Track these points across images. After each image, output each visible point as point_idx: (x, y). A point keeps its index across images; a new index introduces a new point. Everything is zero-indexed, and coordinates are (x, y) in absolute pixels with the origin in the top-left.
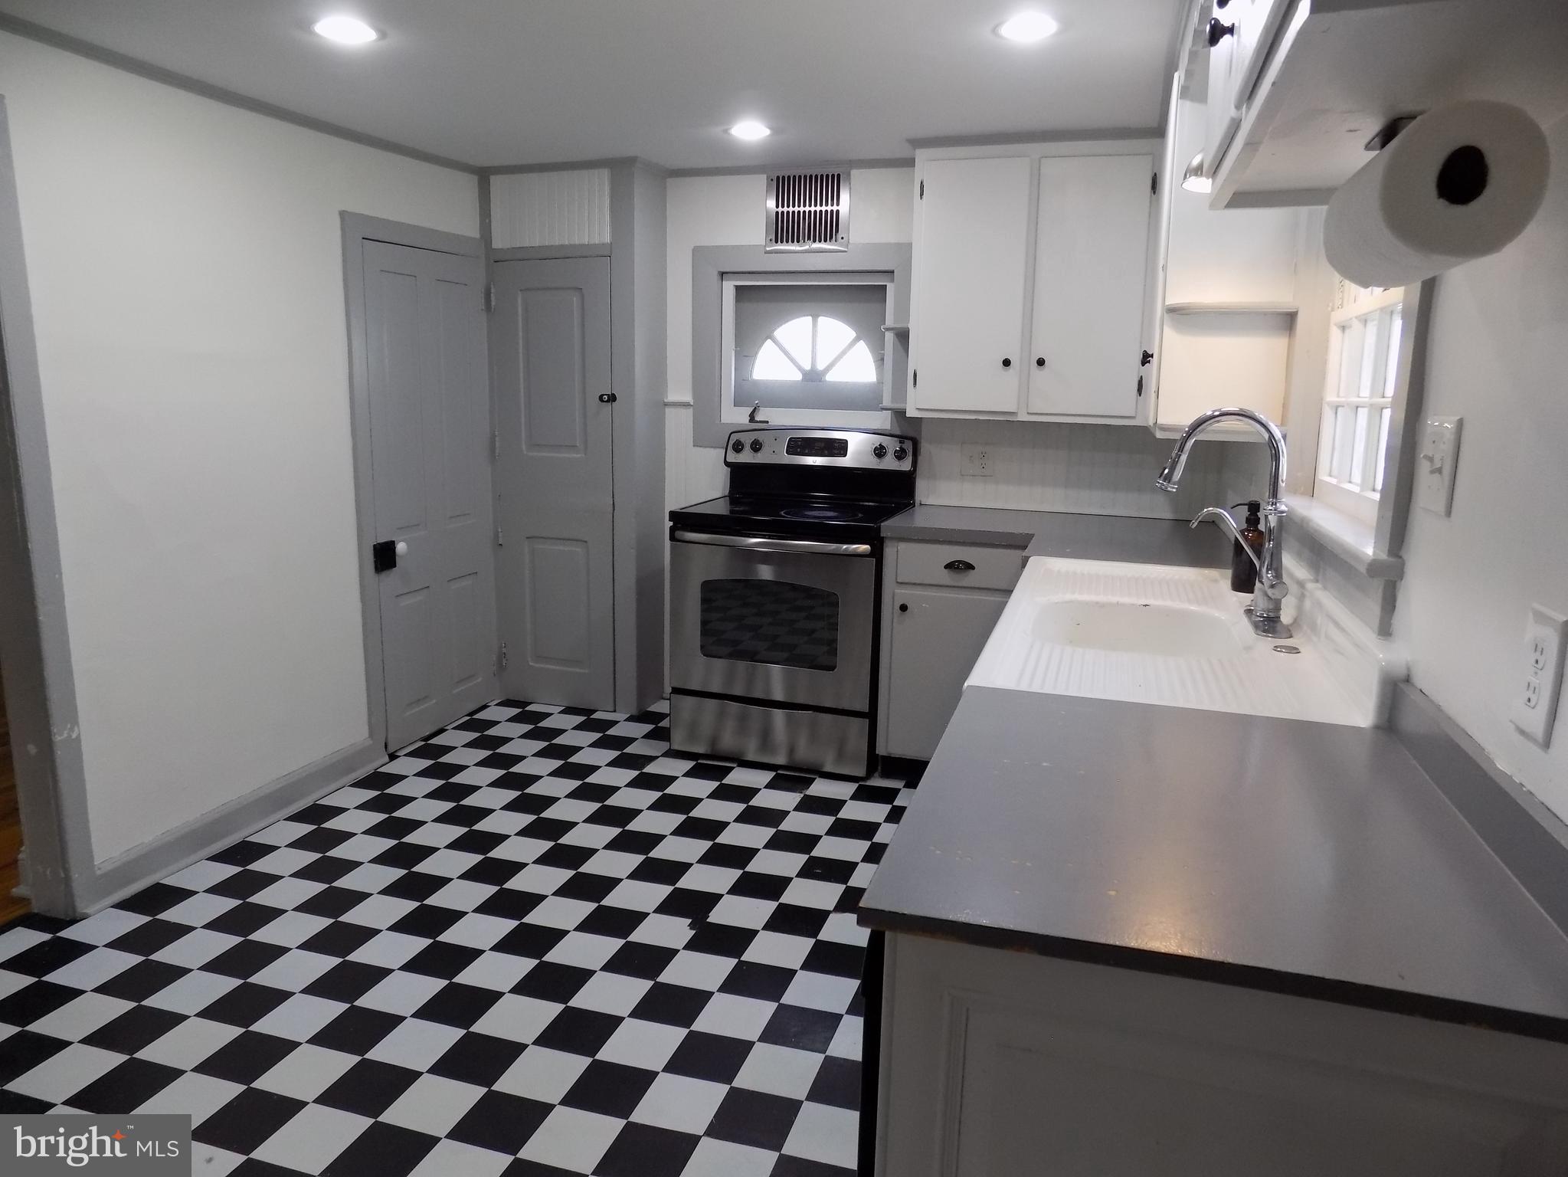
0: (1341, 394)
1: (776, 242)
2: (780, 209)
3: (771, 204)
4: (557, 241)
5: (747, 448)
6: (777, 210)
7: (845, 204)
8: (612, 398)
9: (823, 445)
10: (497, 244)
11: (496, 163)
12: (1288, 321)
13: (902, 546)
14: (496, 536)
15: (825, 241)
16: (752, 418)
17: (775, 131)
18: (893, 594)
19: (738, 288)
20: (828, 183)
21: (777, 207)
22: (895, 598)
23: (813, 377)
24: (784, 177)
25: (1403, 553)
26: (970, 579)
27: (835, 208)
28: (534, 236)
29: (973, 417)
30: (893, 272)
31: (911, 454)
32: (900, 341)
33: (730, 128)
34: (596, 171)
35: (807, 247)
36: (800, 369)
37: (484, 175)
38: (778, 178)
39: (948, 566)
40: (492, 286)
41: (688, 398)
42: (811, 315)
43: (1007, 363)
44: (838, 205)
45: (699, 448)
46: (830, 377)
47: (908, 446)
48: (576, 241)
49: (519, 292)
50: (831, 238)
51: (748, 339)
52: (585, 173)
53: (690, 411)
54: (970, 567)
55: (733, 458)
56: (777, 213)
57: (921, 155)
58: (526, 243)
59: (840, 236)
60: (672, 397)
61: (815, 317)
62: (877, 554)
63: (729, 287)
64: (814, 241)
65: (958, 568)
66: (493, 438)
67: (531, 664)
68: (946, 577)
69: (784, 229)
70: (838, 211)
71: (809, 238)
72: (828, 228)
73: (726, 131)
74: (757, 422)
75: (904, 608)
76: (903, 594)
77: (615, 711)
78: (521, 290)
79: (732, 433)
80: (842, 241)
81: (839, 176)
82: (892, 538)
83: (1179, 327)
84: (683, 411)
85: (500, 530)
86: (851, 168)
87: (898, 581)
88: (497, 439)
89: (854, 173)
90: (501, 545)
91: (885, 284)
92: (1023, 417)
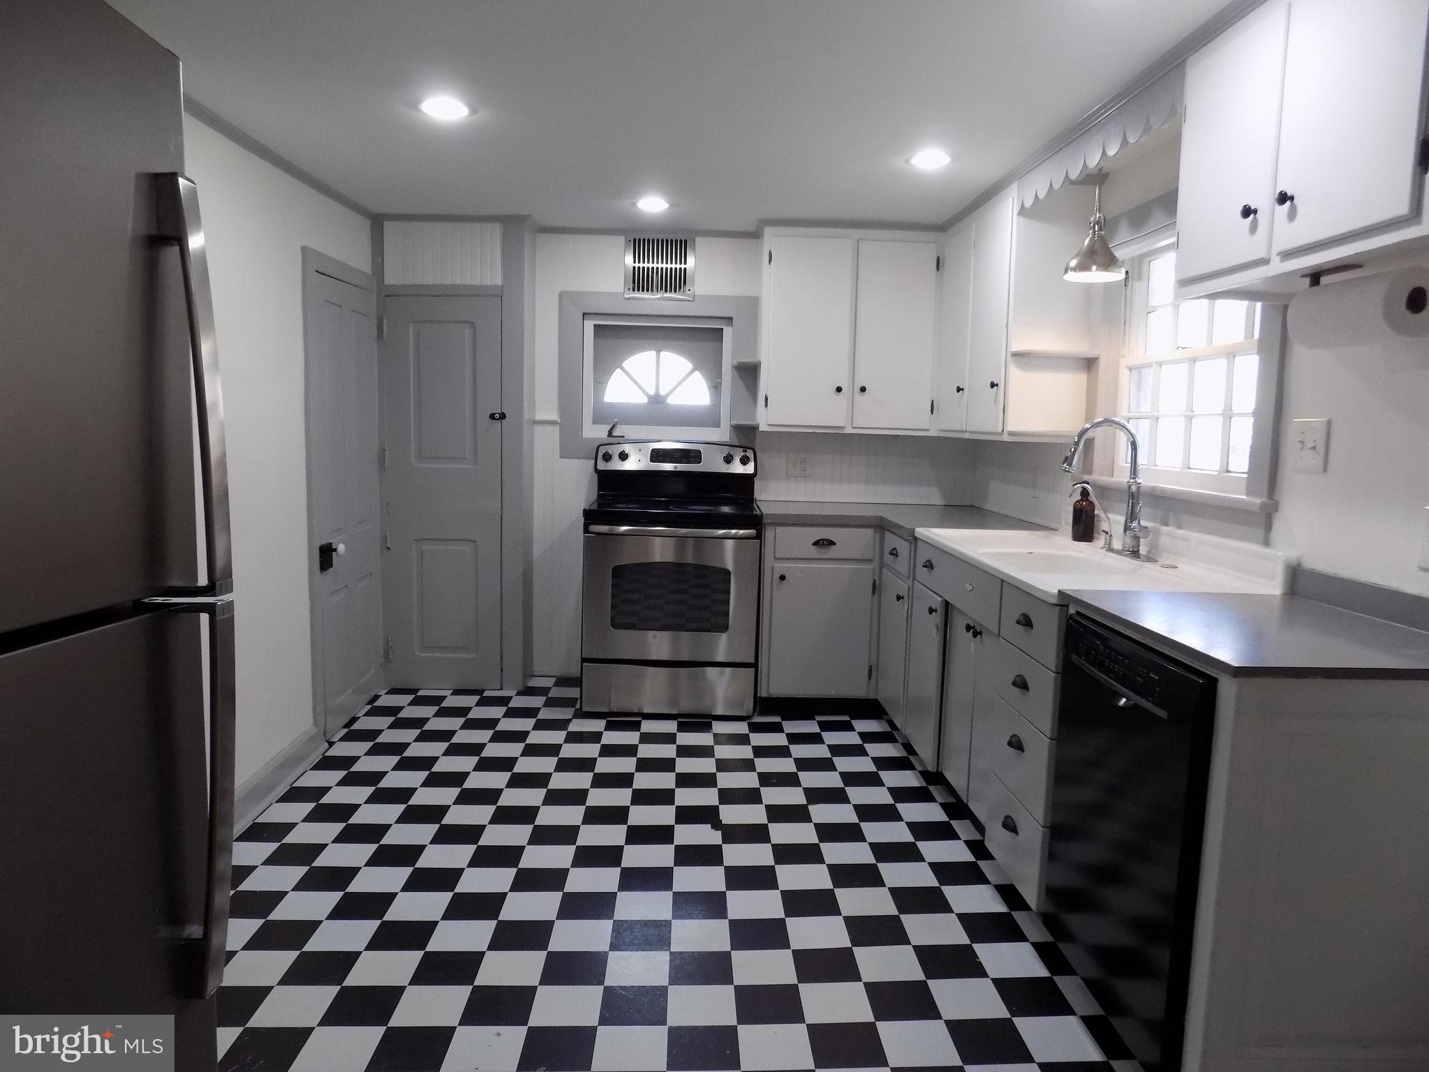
0: (1131, 411)
1: (634, 290)
2: (637, 265)
3: (629, 259)
4: (449, 281)
5: (616, 457)
6: (634, 265)
7: (691, 261)
8: (503, 416)
9: (680, 454)
10: (391, 278)
11: (393, 211)
12: (1090, 364)
13: (779, 530)
14: (385, 538)
15: (675, 291)
16: (610, 434)
17: (672, 205)
18: (772, 567)
19: (596, 326)
20: (678, 245)
21: (635, 262)
22: (774, 571)
23: (657, 400)
24: (639, 240)
25: (1275, 497)
26: (832, 552)
27: (683, 266)
28: (427, 276)
29: (811, 431)
30: (731, 319)
31: (753, 459)
32: (737, 372)
33: (637, 202)
34: (489, 224)
35: (660, 296)
36: (646, 394)
37: (377, 222)
38: (635, 240)
39: (815, 544)
40: (384, 317)
41: (554, 416)
42: (655, 350)
43: (839, 390)
44: (685, 263)
45: (563, 459)
46: (670, 401)
47: (750, 454)
48: (469, 282)
49: (412, 324)
50: (680, 288)
51: (604, 367)
52: (478, 226)
53: (557, 428)
54: (831, 543)
55: (602, 466)
56: (634, 267)
57: (769, 231)
58: (419, 281)
59: (687, 287)
60: (539, 416)
61: (658, 352)
62: (759, 536)
63: (589, 325)
64: (666, 291)
65: (823, 544)
66: (382, 452)
67: (417, 654)
68: (814, 552)
69: (640, 281)
70: (685, 269)
71: (661, 289)
72: (677, 281)
73: (634, 204)
74: (614, 437)
75: (782, 578)
76: (781, 567)
77: (501, 689)
78: (413, 322)
79: (599, 447)
80: (689, 292)
81: (686, 241)
82: (771, 524)
83: (1021, 366)
84: (549, 428)
85: (388, 534)
86: (697, 236)
87: (777, 556)
88: (387, 452)
89: (697, 239)
90: (389, 548)
91: (722, 327)
92: (849, 430)
